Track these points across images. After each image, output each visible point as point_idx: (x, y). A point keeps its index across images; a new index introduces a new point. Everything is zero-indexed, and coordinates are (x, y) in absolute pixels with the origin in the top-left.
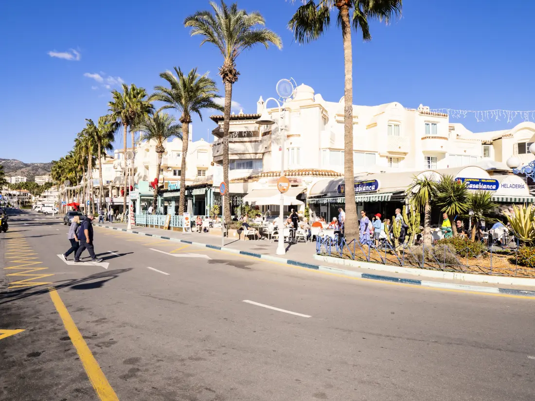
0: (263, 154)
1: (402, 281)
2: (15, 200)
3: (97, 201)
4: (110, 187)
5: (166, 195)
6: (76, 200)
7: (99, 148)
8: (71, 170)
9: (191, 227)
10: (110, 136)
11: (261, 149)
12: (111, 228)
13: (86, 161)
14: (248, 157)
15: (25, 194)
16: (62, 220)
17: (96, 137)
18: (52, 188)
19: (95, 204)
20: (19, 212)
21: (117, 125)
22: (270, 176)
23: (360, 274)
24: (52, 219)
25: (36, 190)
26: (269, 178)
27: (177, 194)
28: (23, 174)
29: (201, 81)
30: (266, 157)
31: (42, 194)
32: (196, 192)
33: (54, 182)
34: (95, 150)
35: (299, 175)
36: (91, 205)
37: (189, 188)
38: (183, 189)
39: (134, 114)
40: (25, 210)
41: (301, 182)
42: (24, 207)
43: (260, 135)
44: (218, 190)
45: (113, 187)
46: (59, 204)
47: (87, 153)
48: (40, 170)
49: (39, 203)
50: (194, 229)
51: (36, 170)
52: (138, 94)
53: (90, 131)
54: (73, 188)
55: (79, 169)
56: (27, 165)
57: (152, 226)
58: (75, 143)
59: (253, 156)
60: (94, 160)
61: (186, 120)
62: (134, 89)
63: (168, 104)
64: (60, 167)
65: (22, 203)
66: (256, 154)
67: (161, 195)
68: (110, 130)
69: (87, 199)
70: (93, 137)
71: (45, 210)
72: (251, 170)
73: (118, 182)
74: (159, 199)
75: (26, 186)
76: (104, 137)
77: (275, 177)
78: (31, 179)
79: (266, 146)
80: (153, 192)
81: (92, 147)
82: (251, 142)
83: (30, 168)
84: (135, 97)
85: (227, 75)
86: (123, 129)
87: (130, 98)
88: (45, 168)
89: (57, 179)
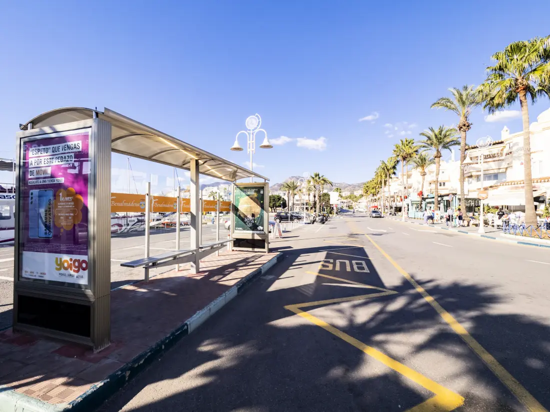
0: (507, 168)
1: (540, 246)
2: (345, 205)
3: (387, 204)
4: (396, 196)
5: (428, 200)
6: (376, 204)
7: (388, 175)
8: (373, 188)
9: (441, 219)
10: (394, 167)
11: (504, 165)
12: (394, 219)
13: (381, 182)
14: (492, 172)
15: (349, 202)
16: (368, 215)
17: (386, 170)
18: (363, 197)
19: (387, 206)
20: (348, 211)
21: (398, 161)
22: (509, 185)
23: (516, 242)
24: (364, 214)
25: (355, 199)
26: (507, 186)
27: (433, 200)
28: (348, 190)
29: (447, 131)
30: (509, 170)
31: (358, 201)
32: (445, 198)
33: (364, 194)
34: (386, 176)
35: (537, 182)
36: (384, 207)
37: (441, 196)
38: (437, 197)
39: (407, 155)
40: (350, 210)
41: (539, 188)
42: (350, 208)
43: (504, 154)
44: (460, 197)
45: (398, 196)
46: (367, 207)
47: (381, 178)
48: (356, 187)
49: (356, 206)
50: (442, 220)
51: (354, 187)
52: (409, 143)
53: (383, 167)
54: (375, 197)
55: (377, 187)
56: (350, 185)
57: (418, 219)
58: (375, 174)
59: (496, 171)
60: (385, 182)
61: (438, 156)
62: (407, 141)
63: (426, 149)
64: (367, 187)
65: (348, 206)
66: (499, 169)
67: (425, 201)
68: (394, 165)
69: (382, 204)
70: (384, 170)
71: (360, 210)
72: (495, 181)
73: (400, 193)
74: (424, 203)
75: (350, 197)
76: (391, 169)
77: (513, 186)
78: (352, 193)
79: (507, 162)
80: (419, 199)
81: (384, 175)
82: (494, 161)
83: (352, 187)
84: (407, 145)
85: (462, 128)
86: (401, 163)
87: (404, 146)
88: (359, 186)
89: (366, 193)
